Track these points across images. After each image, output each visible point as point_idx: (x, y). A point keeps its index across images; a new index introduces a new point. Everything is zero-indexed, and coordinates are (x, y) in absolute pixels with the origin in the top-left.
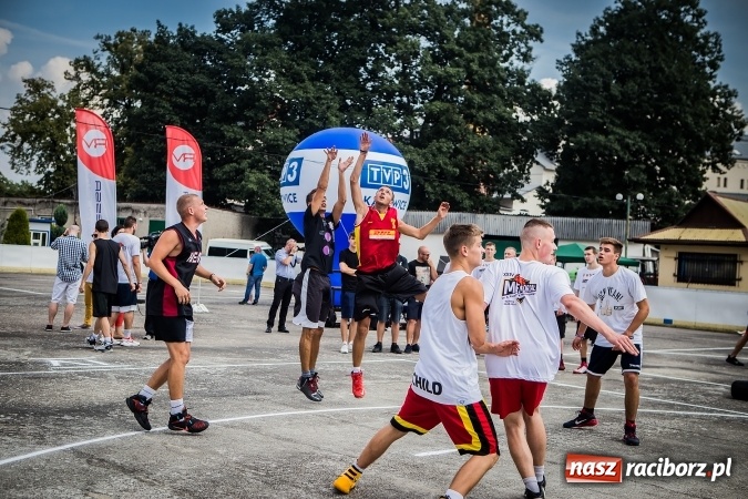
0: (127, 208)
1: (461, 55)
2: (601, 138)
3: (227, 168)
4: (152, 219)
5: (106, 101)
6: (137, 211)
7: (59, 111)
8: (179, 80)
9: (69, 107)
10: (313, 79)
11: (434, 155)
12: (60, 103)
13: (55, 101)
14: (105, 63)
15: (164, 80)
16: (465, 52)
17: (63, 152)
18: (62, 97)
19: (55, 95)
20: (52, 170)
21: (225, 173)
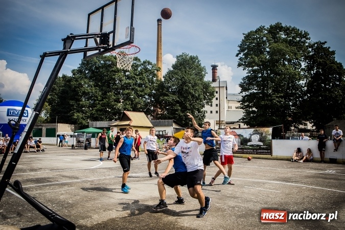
0: (40, 125)
1: (134, 77)
2: (166, 98)
4: (47, 128)
6: (42, 126)
8: (60, 89)
10: (95, 86)
15: (56, 89)
16: (136, 76)
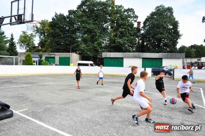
0: (53, 54)
3: (75, 44)
4: (60, 57)
5: (40, 34)
6: (56, 55)
7: (29, 37)
9: (31, 36)
11: (124, 40)
12: (29, 36)
13: (28, 36)
14: (39, 26)
17: (30, 45)
18: (30, 34)
19: (28, 34)
20: (28, 49)
21: (74, 46)
